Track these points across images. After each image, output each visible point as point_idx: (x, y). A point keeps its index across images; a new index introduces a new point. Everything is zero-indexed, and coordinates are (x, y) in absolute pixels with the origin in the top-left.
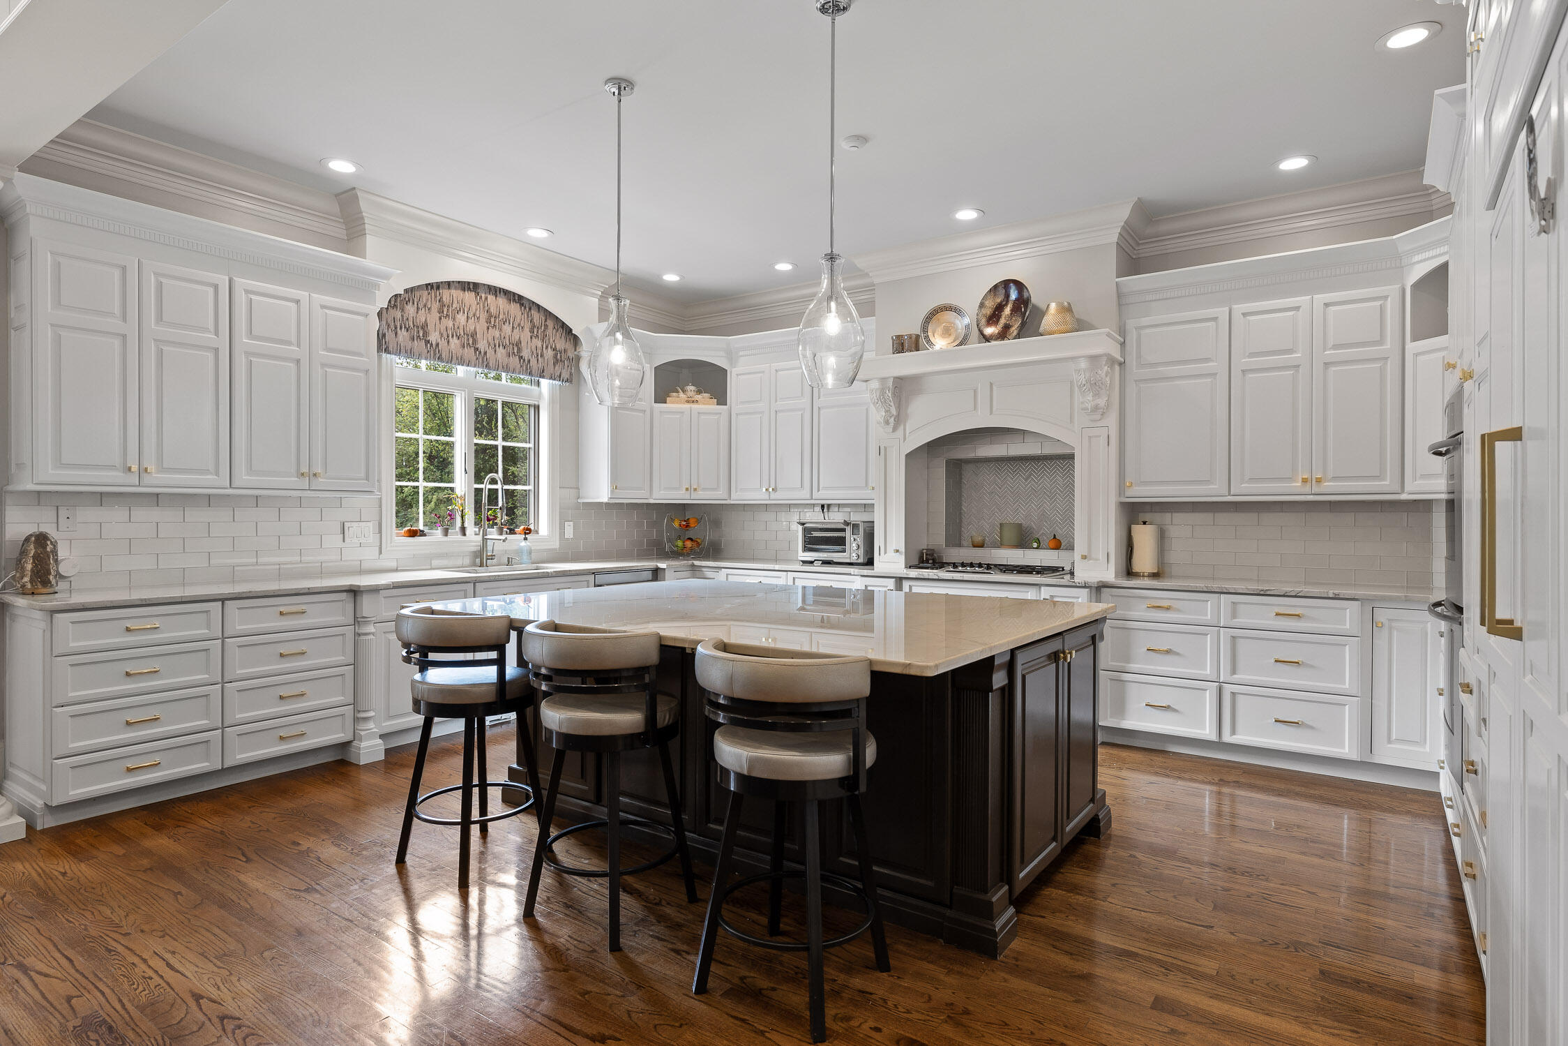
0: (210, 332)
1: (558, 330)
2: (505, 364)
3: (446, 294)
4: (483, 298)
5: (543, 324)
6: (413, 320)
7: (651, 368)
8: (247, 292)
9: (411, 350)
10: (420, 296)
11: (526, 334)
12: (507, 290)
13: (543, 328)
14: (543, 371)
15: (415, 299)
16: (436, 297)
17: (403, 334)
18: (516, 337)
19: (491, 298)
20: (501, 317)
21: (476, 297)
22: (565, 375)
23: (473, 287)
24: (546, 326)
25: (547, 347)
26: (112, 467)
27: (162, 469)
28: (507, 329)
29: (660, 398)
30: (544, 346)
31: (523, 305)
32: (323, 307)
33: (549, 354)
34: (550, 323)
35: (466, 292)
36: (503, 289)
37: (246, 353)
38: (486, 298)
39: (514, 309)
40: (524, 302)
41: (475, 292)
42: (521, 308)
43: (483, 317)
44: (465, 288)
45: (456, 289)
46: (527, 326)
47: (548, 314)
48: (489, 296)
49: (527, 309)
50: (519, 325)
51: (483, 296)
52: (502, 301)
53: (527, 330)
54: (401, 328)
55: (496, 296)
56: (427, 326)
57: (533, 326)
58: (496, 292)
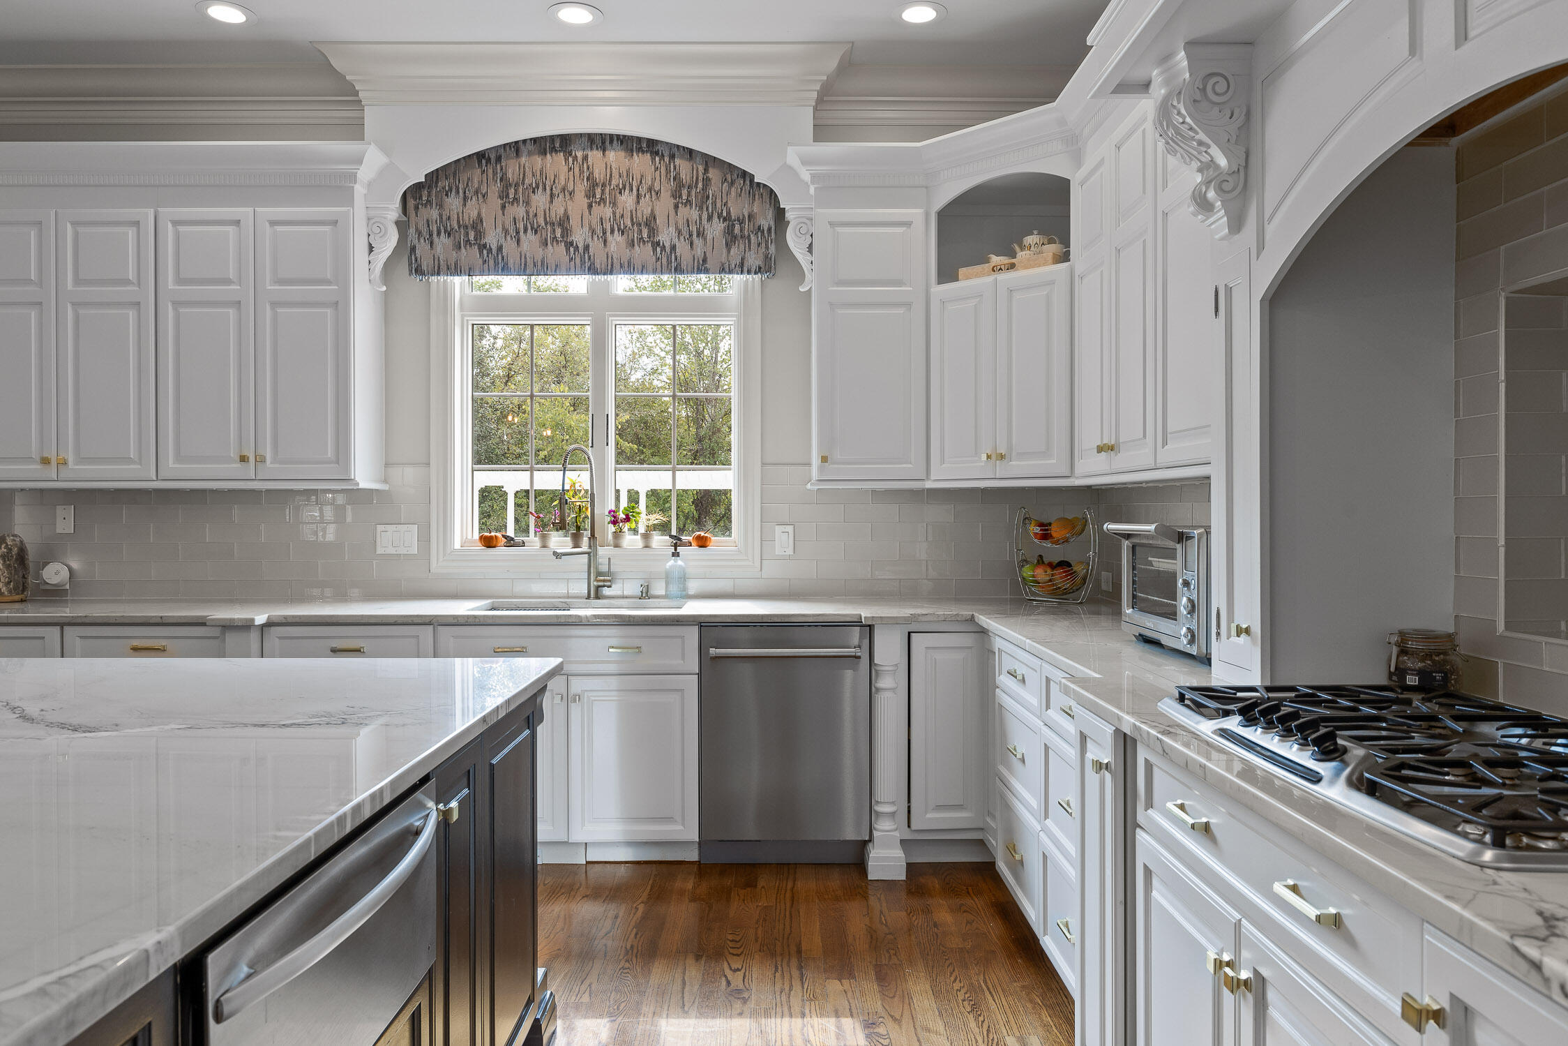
0: (133, 283)
1: (732, 183)
2: (625, 260)
3: (512, 169)
4: (580, 159)
5: (700, 178)
6: (458, 218)
7: (927, 215)
8: (176, 223)
9: (456, 264)
10: (469, 179)
11: (664, 205)
12: (624, 136)
13: (700, 185)
14: (705, 260)
15: (461, 186)
16: (495, 173)
17: (442, 242)
18: (645, 208)
19: (595, 156)
20: (614, 182)
21: (566, 160)
22: (754, 260)
23: (563, 143)
24: (707, 181)
25: (710, 218)
26: (29, 460)
27: (81, 460)
28: (627, 200)
29: (947, 273)
30: (705, 216)
31: (657, 153)
32: (273, 223)
33: (716, 229)
34: (714, 174)
35: (548, 155)
36: (618, 136)
37: (174, 303)
38: (585, 158)
39: (641, 163)
40: (659, 148)
41: (565, 152)
42: (653, 160)
43: (581, 188)
44: (545, 150)
45: (530, 154)
46: (666, 189)
47: (710, 161)
48: (590, 153)
49: (667, 159)
50: (650, 190)
51: (580, 154)
52: (615, 156)
53: (666, 197)
54: (439, 234)
55: (604, 151)
56: (481, 221)
57: (680, 185)
58: (603, 143)
